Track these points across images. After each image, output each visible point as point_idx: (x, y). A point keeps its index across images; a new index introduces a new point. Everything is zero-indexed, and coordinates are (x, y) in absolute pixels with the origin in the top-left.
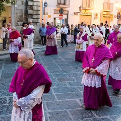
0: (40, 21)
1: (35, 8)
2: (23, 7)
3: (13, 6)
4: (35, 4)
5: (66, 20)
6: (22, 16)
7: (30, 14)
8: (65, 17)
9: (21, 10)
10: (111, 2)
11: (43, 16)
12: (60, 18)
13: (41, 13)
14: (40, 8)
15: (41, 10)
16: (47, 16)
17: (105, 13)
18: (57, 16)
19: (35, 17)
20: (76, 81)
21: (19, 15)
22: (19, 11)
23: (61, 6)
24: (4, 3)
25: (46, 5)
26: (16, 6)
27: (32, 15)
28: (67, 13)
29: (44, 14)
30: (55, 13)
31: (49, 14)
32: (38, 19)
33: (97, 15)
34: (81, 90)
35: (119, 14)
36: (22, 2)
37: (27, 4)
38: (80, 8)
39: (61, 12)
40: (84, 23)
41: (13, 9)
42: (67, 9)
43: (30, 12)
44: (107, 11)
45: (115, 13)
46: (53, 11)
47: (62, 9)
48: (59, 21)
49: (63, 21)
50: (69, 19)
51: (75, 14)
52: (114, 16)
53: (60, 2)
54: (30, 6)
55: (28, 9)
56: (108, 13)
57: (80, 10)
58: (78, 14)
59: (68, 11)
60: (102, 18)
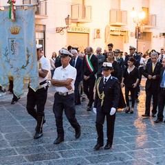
5: (42, 42)
8: (39, 36)
10: (122, 9)
17: (113, 28)
28: (42, 28)
33: (98, 32)
35: (138, 29)
38: (67, 19)
42: (43, 22)
44: (117, 24)
45: (131, 29)
51: (59, 30)
52: (129, 34)
56: (120, 29)
57: (67, 23)
58: (65, 30)
59: (44, 26)
60: (109, 37)
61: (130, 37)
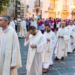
0: (24, 16)
1: (21, 9)
2: (14, 8)
3: (8, 8)
4: (21, 6)
5: (40, 16)
6: (13, 14)
8: (39, 14)
9: (13, 10)
10: (67, 5)
11: (26, 13)
12: (37, 15)
13: (25, 11)
14: (25, 9)
15: (25, 10)
16: (28, 13)
18: (35, 13)
19: (21, 14)
21: (12, 13)
22: (12, 11)
23: (37, 7)
24: (3, 6)
25: (28, 7)
26: (10, 8)
27: (19, 13)
28: (40, 11)
29: (27, 12)
30: (33, 12)
31: (30, 12)
32: (23, 15)
33: (59, 13)
35: (73, 12)
36: (14, 5)
37: (16, 6)
38: (49, 8)
39: (37, 11)
41: (8, 9)
42: (41, 9)
43: (18, 11)
44: (65, 10)
45: (70, 11)
46: (32, 11)
47: (38, 9)
48: (36, 16)
49: (38, 16)
50: (42, 15)
51: (46, 12)
52: (69, 13)
53: (36, 5)
54: (19, 7)
55: (17, 9)
56: (66, 12)
57: (49, 10)
58: (48, 12)
59: (41, 10)
60: (62, 14)
61: (70, 15)
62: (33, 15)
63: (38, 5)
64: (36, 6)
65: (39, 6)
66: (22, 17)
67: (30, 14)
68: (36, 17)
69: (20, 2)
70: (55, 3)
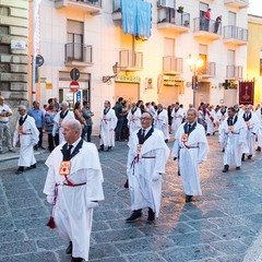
0: (27, 96)
1: (16, 68)
4: (17, 60)
7: (5, 82)
8: (83, 86)
10: (177, 55)
11: (35, 85)
12: (73, 90)
14: (26, 69)
15: (30, 73)
16: (43, 85)
17: (167, 78)
18: (66, 85)
19: (16, 87)
20: (110, 229)
23: (74, 63)
25: (40, 60)
27: (9, 83)
28: (86, 77)
29: (37, 81)
30: (61, 79)
31: (48, 81)
32: (22, 91)
33: (150, 82)
34: (123, 251)
38: (115, 67)
39: (75, 76)
40: (125, 99)
42: (88, 70)
43: (5, 76)
44: (172, 72)
45: (187, 77)
46: (56, 75)
47: (77, 71)
48: (71, 94)
49: (79, 95)
50: (92, 91)
51: (106, 80)
52: (185, 84)
53: (71, 55)
54: (5, 63)
56: (174, 78)
57: (115, 72)
58: (112, 79)
59: (89, 74)
60: (162, 87)
62: (61, 91)
63: (77, 55)
64: (70, 59)
65: (81, 60)
66: (19, 97)
67: (49, 86)
68: (69, 97)
69: (9, 45)
70: (137, 50)
